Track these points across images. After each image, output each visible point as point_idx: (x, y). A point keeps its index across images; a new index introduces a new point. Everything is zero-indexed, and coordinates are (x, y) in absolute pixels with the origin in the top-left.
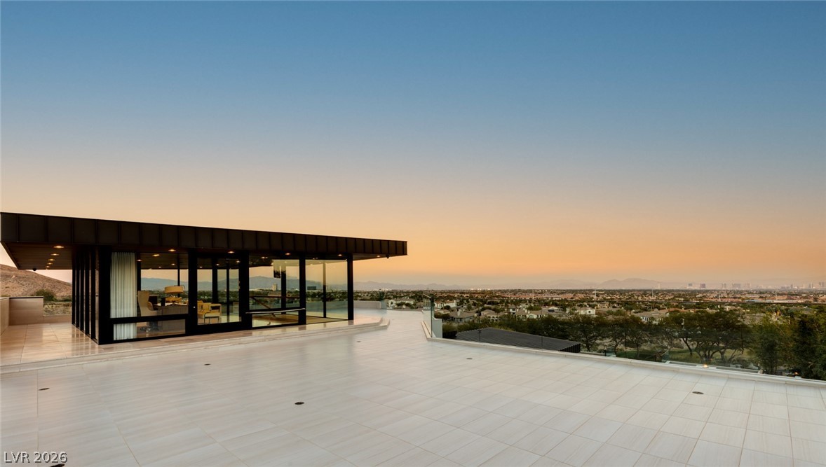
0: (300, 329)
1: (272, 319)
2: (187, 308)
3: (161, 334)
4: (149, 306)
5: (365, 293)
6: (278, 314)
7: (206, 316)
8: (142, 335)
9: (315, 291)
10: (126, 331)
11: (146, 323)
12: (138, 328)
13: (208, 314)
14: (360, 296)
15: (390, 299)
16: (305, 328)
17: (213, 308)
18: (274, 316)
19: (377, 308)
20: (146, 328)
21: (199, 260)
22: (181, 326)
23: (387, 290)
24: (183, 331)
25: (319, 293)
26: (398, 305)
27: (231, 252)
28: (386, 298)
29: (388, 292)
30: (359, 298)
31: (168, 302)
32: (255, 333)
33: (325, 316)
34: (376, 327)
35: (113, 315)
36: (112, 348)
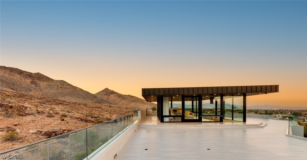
0: (220, 124)
1: (211, 119)
2: (182, 113)
3: (176, 121)
4: (173, 112)
5: (263, 110)
6: (214, 117)
7: (188, 116)
8: (171, 121)
9: (236, 109)
10: (166, 119)
11: (172, 117)
12: (169, 119)
13: (188, 115)
14: (259, 112)
15: (278, 114)
16: (222, 124)
17: (190, 114)
18: (212, 118)
19: (263, 118)
20: (172, 119)
21: (185, 98)
22: (180, 119)
23: (276, 109)
24: (181, 121)
25: (237, 110)
26: (283, 117)
27: (195, 95)
28: (275, 113)
29: (277, 110)
30: (258, 113)
31: (178, 111)
32: (203, 123)
33: (233, 120)
34: (257, 126)
35: (164, 115)
36: (163, 124)
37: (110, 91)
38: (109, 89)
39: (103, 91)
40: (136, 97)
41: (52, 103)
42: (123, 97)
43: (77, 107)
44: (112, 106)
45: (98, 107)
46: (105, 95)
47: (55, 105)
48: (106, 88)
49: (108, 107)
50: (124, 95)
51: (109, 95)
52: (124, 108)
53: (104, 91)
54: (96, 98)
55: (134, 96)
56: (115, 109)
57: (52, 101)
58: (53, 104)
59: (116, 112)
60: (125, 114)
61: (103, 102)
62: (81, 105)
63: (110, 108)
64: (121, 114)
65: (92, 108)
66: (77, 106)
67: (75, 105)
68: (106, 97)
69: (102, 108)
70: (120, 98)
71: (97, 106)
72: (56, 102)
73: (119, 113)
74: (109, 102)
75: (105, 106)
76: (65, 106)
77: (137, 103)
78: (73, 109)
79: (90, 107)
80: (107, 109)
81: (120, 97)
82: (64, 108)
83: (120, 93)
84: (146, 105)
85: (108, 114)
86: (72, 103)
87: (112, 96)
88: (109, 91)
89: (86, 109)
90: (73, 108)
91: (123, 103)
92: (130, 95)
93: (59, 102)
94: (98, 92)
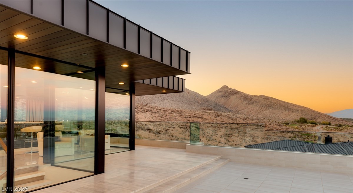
37: (230, 90)
38: (229, 87)
39: (219, 91)
40: (275, 99)
41: (138, 110)
42: (251, 100)
43: (169, 116)
44: (221, 115)
45: (198, 116)
46: (222, 97)
47: (142, 113)
48: (224, 86)
49: (213, 117)
50: (253, 96)
51: (229, 97)
52: (241, 119)
53: (221, 90)
54: (208, 102)
55: (271, 98)
56: (224, 120)
57: (140, 108)
58: (140, 111)
59: (225, 125)
60: (238, 129)
61: (218, 108)
62: (175, 113)
63: (217, 118)
64: (233, 128)
65: (189, 118)
66: (169, 114)
67: (166, 112)
68: (223, 99)
69: (203, 118)
70: (247, 101)
71: (196, 114)
72: (144, 108)
73: (229, 127)
74: (227, 109)
75: (209, 115)
76: (153, 115)
77: (277, 110)
78: (162, 119)
79: (186, 115)
80: (210, 120)
81: (247, 99)
82: (152, 116)
83: (246, 93)
84: (294, 114)
85: (211, 129)
86: (163, 109)
87: (233, 98)
88: (228, 91)
89: (181, 119)
90: (163, 117)
91: (251, 109)
92: (263, 96)
93: (147, 108)
94: (212, 93)
